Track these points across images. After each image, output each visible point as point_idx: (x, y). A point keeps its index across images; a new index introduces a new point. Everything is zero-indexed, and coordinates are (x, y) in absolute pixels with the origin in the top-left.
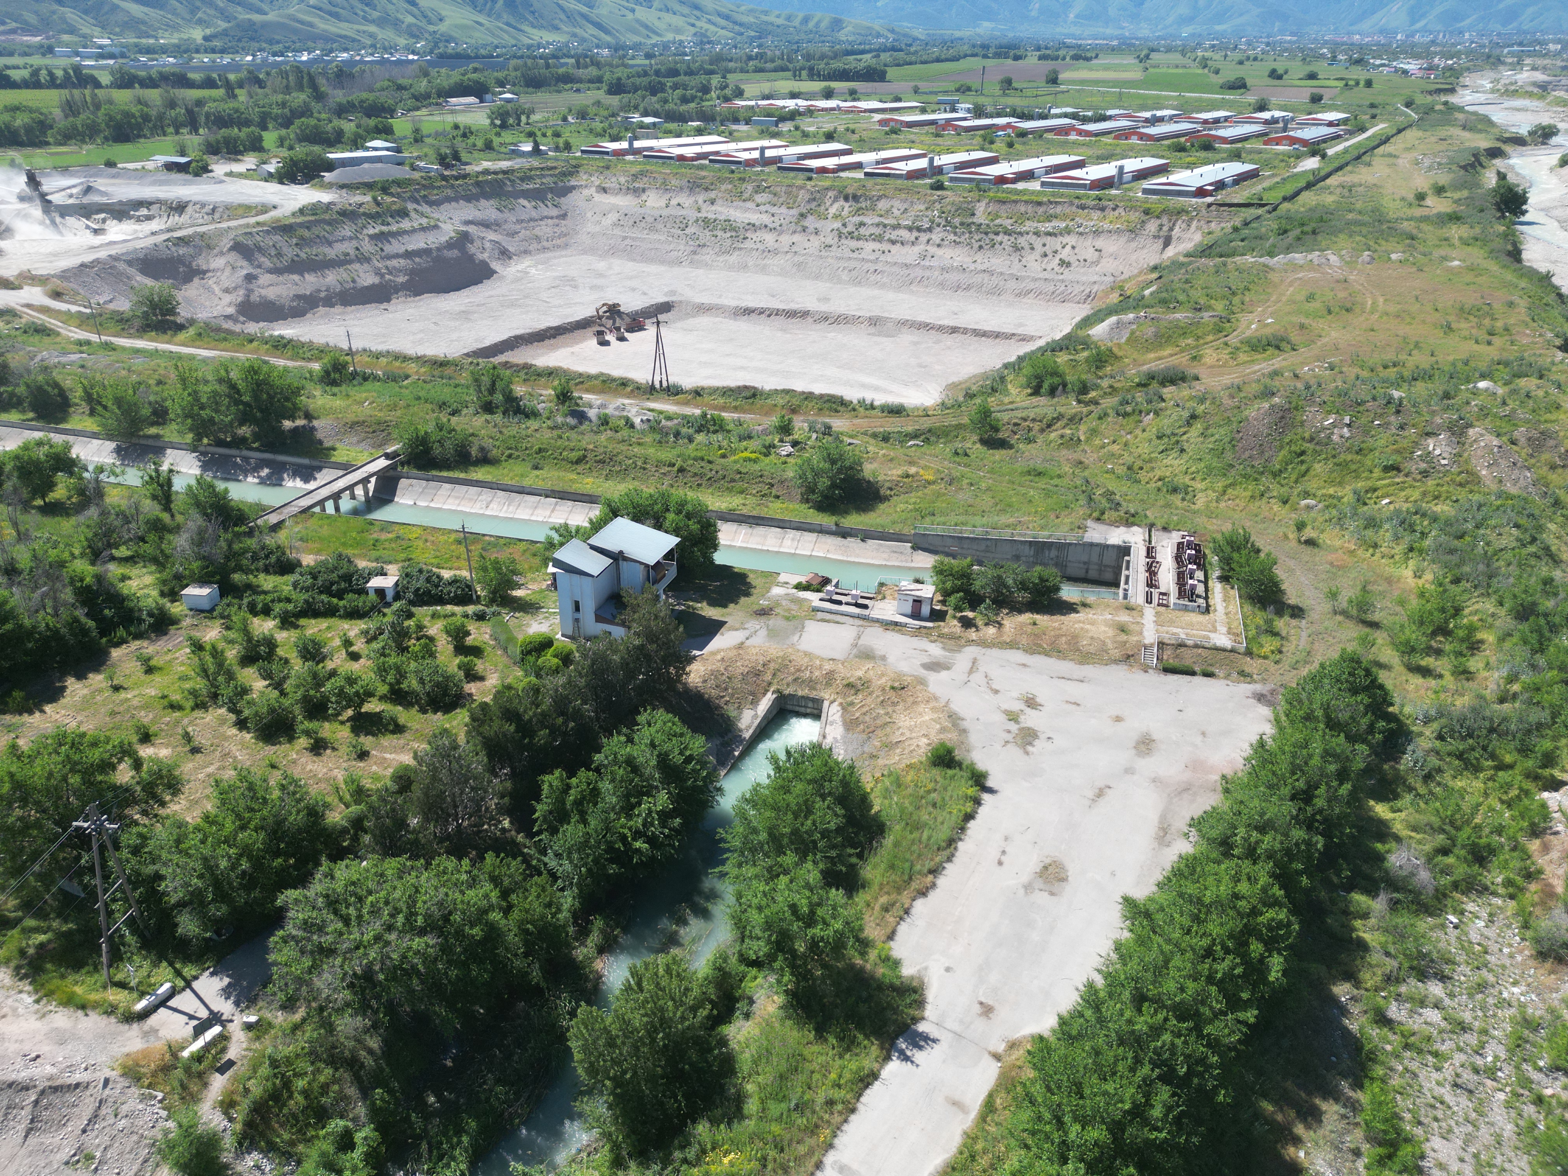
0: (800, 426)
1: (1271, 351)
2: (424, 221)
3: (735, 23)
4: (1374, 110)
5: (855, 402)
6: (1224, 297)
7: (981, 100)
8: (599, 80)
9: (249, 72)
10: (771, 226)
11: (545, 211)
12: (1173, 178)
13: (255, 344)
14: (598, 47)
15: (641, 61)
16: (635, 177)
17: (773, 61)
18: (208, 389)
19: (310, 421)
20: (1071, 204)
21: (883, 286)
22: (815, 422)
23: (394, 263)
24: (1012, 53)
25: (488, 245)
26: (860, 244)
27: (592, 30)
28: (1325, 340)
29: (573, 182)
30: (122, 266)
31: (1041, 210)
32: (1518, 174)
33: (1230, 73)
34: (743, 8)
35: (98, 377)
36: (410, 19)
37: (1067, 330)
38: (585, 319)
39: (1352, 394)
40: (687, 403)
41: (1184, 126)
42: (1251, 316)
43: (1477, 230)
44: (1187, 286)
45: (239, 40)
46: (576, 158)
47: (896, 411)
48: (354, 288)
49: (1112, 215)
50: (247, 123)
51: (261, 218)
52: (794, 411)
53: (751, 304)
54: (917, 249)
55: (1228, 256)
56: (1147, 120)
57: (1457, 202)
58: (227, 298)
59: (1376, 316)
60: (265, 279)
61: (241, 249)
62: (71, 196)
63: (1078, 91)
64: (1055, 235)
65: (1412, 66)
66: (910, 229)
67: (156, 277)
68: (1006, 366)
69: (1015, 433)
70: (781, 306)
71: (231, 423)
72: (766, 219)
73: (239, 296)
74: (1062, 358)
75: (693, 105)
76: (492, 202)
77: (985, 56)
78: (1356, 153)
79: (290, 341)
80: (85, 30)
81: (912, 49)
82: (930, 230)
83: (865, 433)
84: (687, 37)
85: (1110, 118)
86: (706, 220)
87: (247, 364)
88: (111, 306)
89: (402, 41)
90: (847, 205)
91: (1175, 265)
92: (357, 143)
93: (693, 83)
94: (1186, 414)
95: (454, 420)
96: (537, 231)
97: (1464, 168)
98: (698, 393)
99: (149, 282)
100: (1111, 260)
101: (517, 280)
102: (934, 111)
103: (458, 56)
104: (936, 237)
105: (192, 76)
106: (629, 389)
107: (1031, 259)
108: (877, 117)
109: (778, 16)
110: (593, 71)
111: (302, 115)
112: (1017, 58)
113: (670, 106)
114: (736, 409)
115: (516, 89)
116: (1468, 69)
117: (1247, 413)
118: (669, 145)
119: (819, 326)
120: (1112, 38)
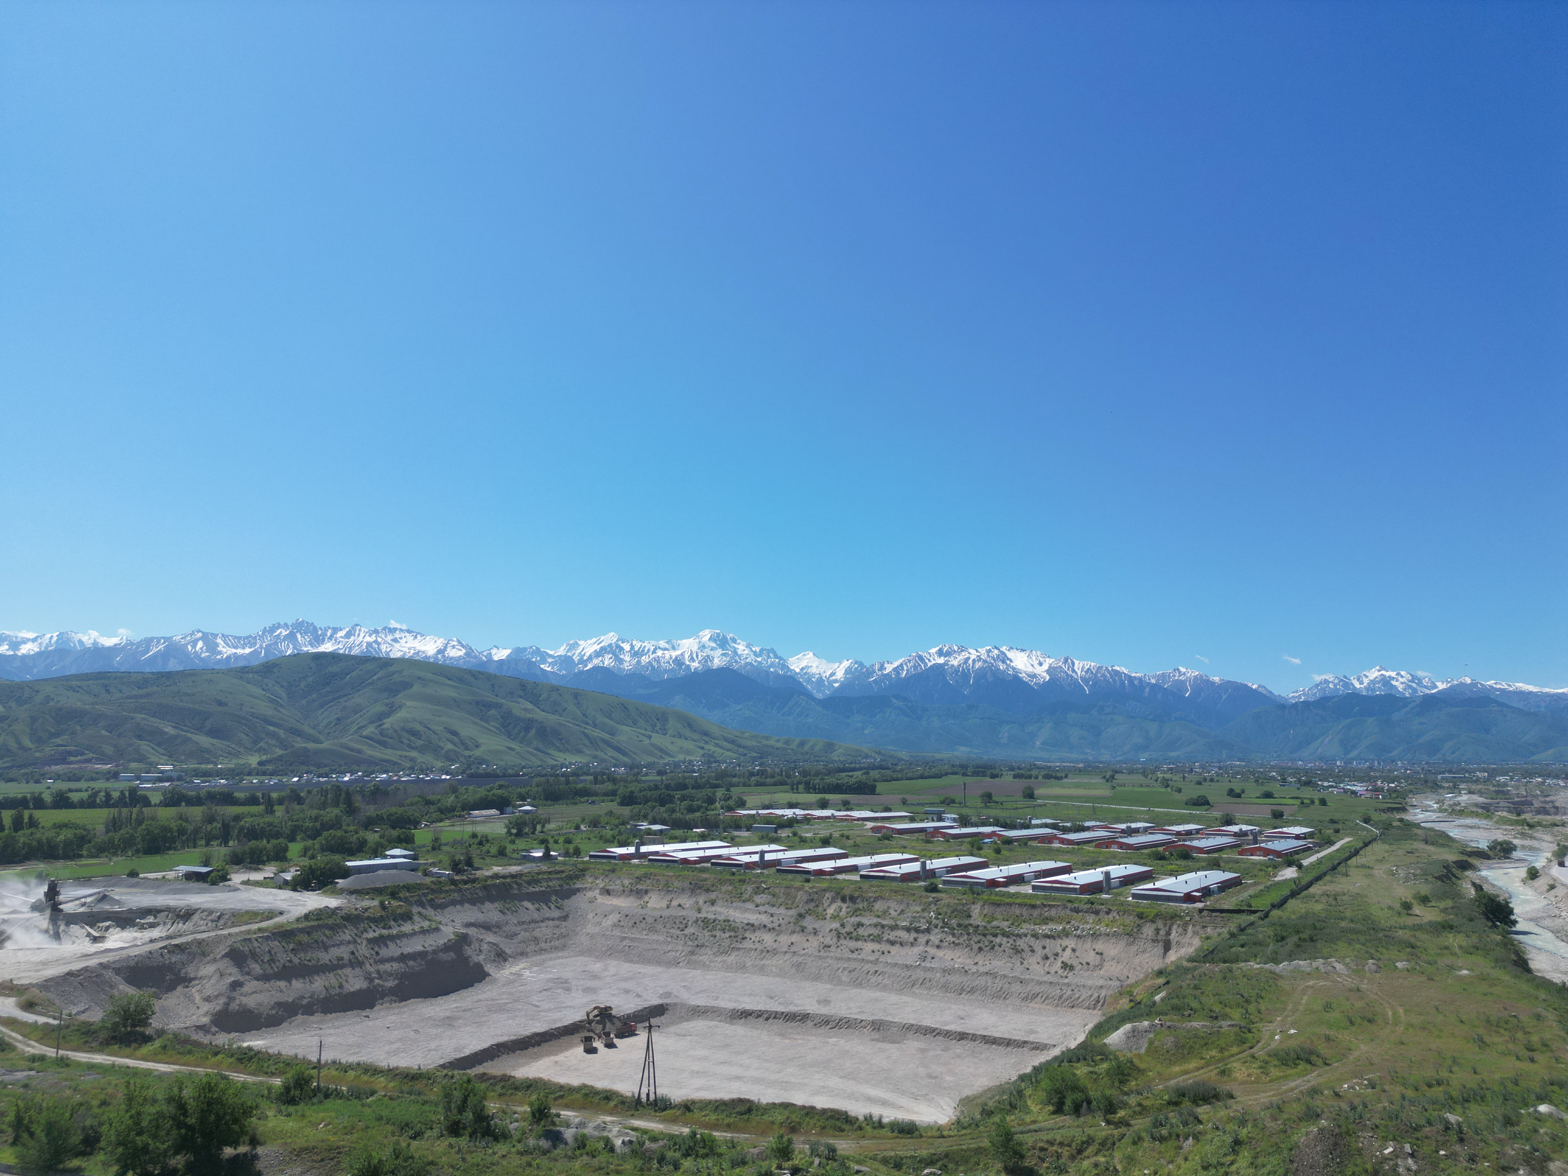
0: (801, 1147)
1: (1302, 1066)
2: (426, 924)
3: (740, 746)
4: (1337, 826)
5: (861, 1118)
6: (1238, 1005)
7: (965, 811)
8: (614, 793)
9: (292, 791)
10: (770, 926)
11: (547, 912)
12: (1159, 884)
13: (220, 1057)
14: (615, 766)
15: (653, 777)
16: (639, 879)
17: (772, 776)
18: (153, 1110)
19: (255, 1148)
20: (1065, 907)
21: (884, 988)
22: (817, 1143)
23: (387, 967)
24: (989, 772)
25: (485, 947)
26: (859, 944)
27: (611, 752)
28: (1356, 1054)
29: (578, 885)
30: (109, 974)
31: (1036, 913)
32: (1493, 886)
33: (1194, 792)
34: (746, 735)
35: (38, 1098)
36: (450, 746)
37: (1081, 1038)
38: (574, 1024)
39: (1403, 1116)
40: (674, 1120)
41: (1159, 837)
42: (1271, 1027)
43: (1474, 939)
44: (1198, 992)
45: (291, 764)
46: (583, 862)
47: (907, 1130)
48: (339, 994)
49: (1108, 918)
50: (277, 835)
51: (264, 924)
52: (793, 1130)
53: (749, 1007)
54: (917, 950)
55: (1232, 962)
56: (1123, 831)
57: (1444, 910)
58: (206, 1007)
59: (1400, 1029)
60: (251, 985)
61: (237, 957)
62: (83, 905)
63: (1055, 805)
64: (1054, 938)
65: (1358, 788)
66: (908, 930)
67: (139, 986)
68: (1022, 1078)
69: (1043, 1160)
70: (780, 1009)
71: (166, 1151)
72: (764, 919)
73: (217, 1006)
74: (1081, 1070)
75: (698, 814)
76: (496, 905)
77: (964, 775)
78: (1330, 864)
79: (259, 1052)
80: (153, 759)
81: (898, 768)
82: (928, 931)
83: (874, 1158)
84: (696, 759)
85: (1088, 829)
86: (705, 921)
87: (204, 1080)
88: (83, 1017)
89: (439, 764)
90: (844, 906)
91: (1179, 970)
92: (377, 852)
93: (700, 795)
94: (1229, 1139)
95: (415, 1144)
96: (537, 933)
97: (1439, 878)
98: (688, 1107)
99: (131, 991)
100: (1114, 963)
101: (510, 982)
102: (922, 821)
103: (487, 775)
104: (935, 937)
105: (237, 795)
106: (612, 1104)
107: (1033, 961)
108: (870, 825)
109: (778, 741)
110: (609, 786)
111: (331, 827)
112: (993, 776)
113: (677, 815)
114: (729, 1127)
115: (536, 802)
116: (1411, 791)
117: (1295, 1138)
118: (675, 850)
119: (819, 1031)
120: (1077, 762)
